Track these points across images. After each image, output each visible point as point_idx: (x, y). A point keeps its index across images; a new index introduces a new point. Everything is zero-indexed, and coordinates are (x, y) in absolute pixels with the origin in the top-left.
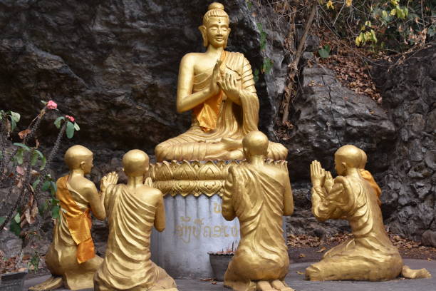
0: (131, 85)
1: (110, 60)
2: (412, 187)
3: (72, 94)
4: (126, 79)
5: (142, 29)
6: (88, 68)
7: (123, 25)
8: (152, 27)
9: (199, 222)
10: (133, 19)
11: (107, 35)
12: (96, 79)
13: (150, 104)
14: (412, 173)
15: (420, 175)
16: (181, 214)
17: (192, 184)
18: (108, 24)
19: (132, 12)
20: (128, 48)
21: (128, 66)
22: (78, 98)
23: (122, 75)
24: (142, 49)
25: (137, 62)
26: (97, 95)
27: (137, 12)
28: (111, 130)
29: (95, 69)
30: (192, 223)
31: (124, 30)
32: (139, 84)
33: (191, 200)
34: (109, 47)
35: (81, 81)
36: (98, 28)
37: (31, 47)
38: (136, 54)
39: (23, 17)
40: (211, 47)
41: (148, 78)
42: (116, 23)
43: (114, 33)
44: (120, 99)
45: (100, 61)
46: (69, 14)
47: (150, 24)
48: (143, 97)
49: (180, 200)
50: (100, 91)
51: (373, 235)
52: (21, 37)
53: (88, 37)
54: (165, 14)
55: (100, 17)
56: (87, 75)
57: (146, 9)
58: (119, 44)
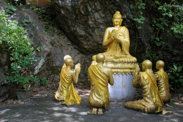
1: (96, 31)
5: (101, 22)
7: (96, 21)
8: (103, 21)
10: (98, 19)
11: (93, 24)
12: (94, 37)
18: (92, 21)
19: (97, 17)
20: (99, 28)
21: (100, 33)
23: (99, 35)
25: (102, 32)
26: (95, 41)
27: (98, 17)
29: (93, 34)
31: (96, 23)
34: (94, 28)
36: (90, 22)
37: (78, 29)
40: (115, 26)
42: (94, 21)
43: (94, 23)
44: (100, 42)
45: (93, 31)
47: (103, 20)
51: (148, 96)
52: (75, 27)
53: (89, 25)
54: (106, 17)
55: (90, 20)
56: (91, 36)
57: (100, 16)
58: (96, 27)
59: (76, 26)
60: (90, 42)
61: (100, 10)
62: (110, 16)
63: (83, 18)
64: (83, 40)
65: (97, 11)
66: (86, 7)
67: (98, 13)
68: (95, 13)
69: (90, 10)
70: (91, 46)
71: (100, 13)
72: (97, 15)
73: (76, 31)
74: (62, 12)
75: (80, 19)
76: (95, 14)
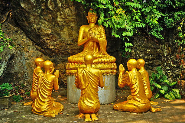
0: (72, 37)
1: (64, 30)
5: (72, 19)
6: (59, 32)
7: (66, 18)
8: (75, 19)
10: (68, 16)
11: (62, 22)
12: (62, 36)
15: (169, 68)
18: (62, 18)
19: (68, 14)
20: (69, 26)
23: (69, 34)
24: (73, 25)
25: (72, 30)
26: (63, 41)
27: (70, 14)
28: (69, 51)
29: (61, 33)
31: (67, 20)
34: (63, 26)
35: (57, 36)
36: (59, 19)
37: (42, 27)
38: (72, 27)
39: (38, 17)
42: (64, 18)
43: (64, 21)
44: (69, 42)
45: (62, 30)
46: (50, 16)
47: (74, 17)
50: (63, 39)
51: (138, 95)
52: (39, 24)
53: (57, 23)
55: (59, 16)
56: (59, 34)
58: (66, 24)
59: (40, 23)
60: (58, 42)
63: (51, 14)
64: (48, 40)
66: (55, 1)
68: (65, 9)
69: (60, 5)
70: (58, 47)
73: (39, 29)
75: (46, 15)
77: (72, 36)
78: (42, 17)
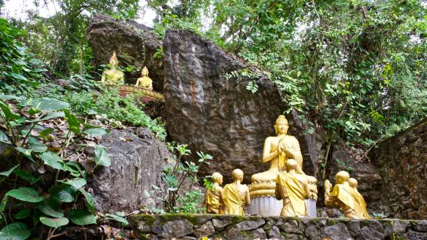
1: (237, 145)
2: (391, 207)
3: (221, 161)
4: (244, 153)
5: (250, 130)
6: (228, 149)
7: (242, 128)
8: (254, 129)
9: (270, 209)
10: (246, 126)
11: (235, 134)
12: (231, 154)
13: (255, 165)
14: (391, 200)
15: (394, 200)
16: (262, 205)
17: (267, 191)
18: (236, 128)
19: (245, 123)
20: (244, 139)
21: (244, 148)
22: (224, 163)
23: (242, 152)
24: (251, 139)
25: (248, 146)
26: (232, 162)
27: (248, 123)
29: (231, 149)
30: (267, 209)
31: (242, 131)
32: (250, 156)
33: (266, 199)
34: (236, 139)
35: (225, 155)
36: (232, 131)
37: (205, 141)
38: (248, 142)
39: (202, 128)
41: (254, 153)
42: (239, 128)
43: (238, 132)
44: (241, 163)
45: (233, 145)
46: (220, 126)
48: (252, 162)
49: (262, 199)
50: (233, 159)
52: (201, 137)
53: (228, 135)
54: (260, 123)
55: (232, 126)
56: (227, 152)
57: (251, 121)
58: (240, 137)
59: (203, 136)
61: (252, 112)
62: (266, 122)
63: (221, 123)
65: (248, 113)
66: (231, 107)
67: (248, 116)
68: (243, 116)
69: (236, 111)
71: (252, 116)
72: (245, 120)
73: (201, 143)
74: (185, 112)
75: (215, 124)
76: (242, 118)
77: (246, 155)
78: (207, 127)
